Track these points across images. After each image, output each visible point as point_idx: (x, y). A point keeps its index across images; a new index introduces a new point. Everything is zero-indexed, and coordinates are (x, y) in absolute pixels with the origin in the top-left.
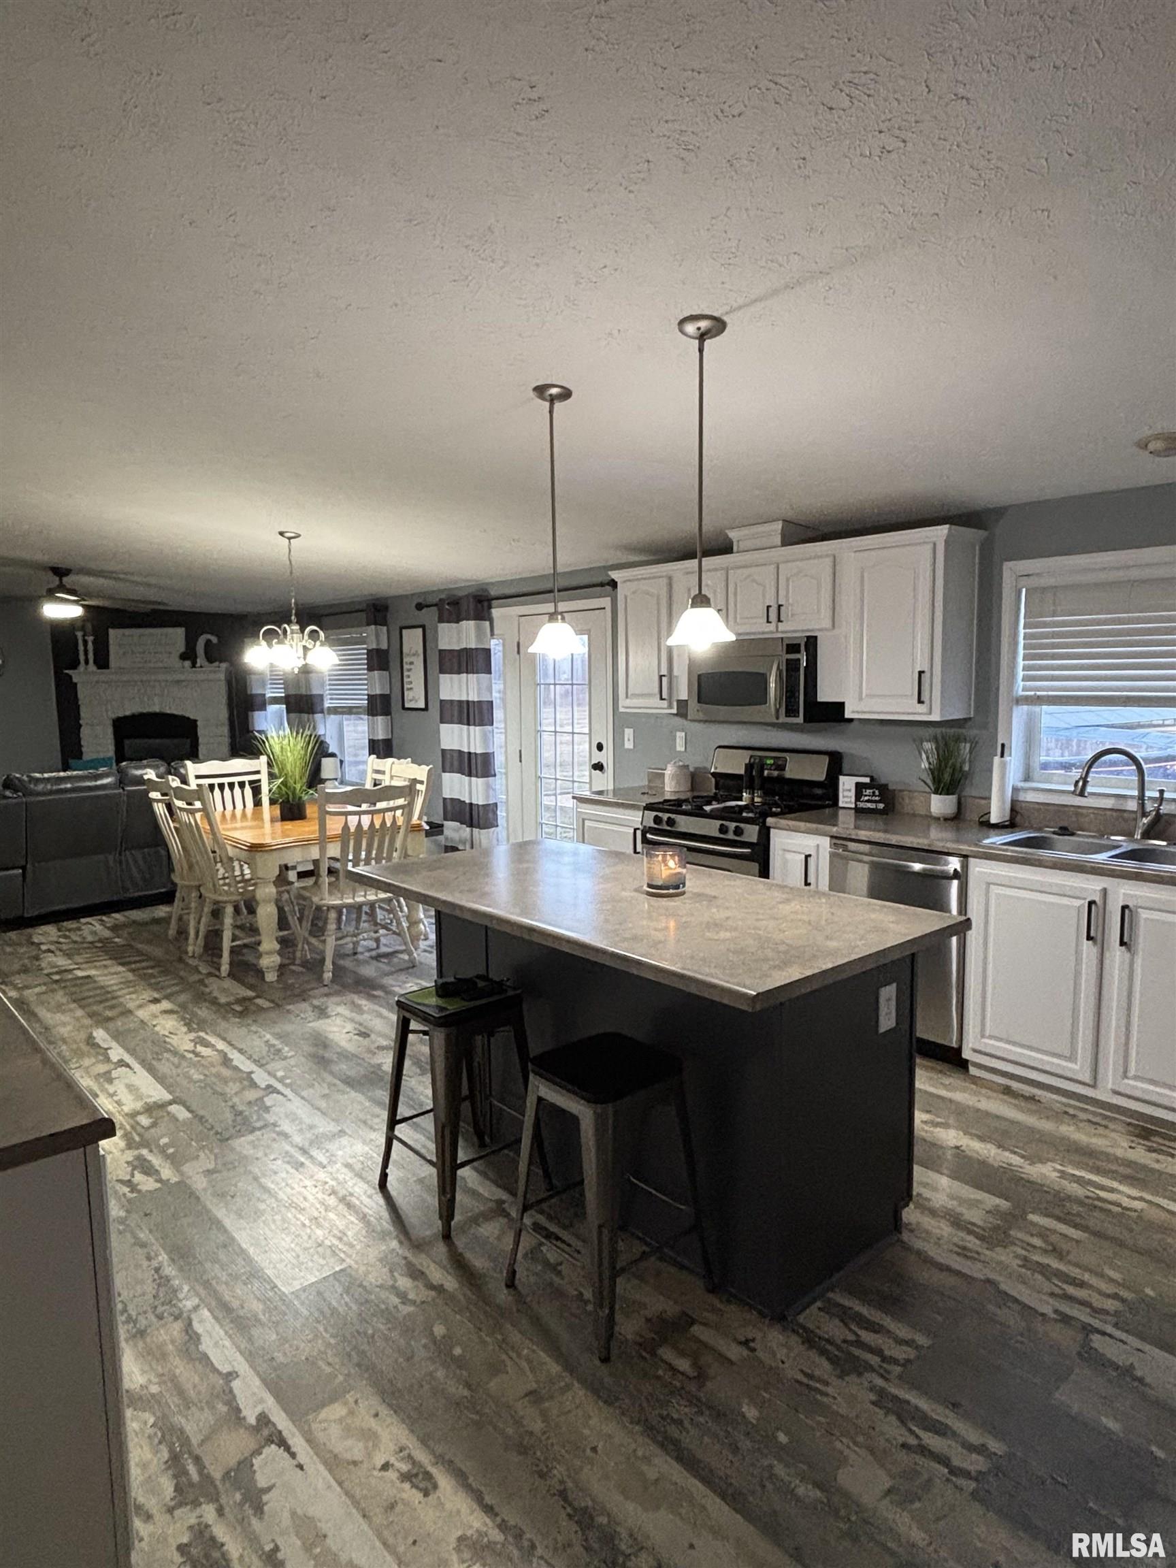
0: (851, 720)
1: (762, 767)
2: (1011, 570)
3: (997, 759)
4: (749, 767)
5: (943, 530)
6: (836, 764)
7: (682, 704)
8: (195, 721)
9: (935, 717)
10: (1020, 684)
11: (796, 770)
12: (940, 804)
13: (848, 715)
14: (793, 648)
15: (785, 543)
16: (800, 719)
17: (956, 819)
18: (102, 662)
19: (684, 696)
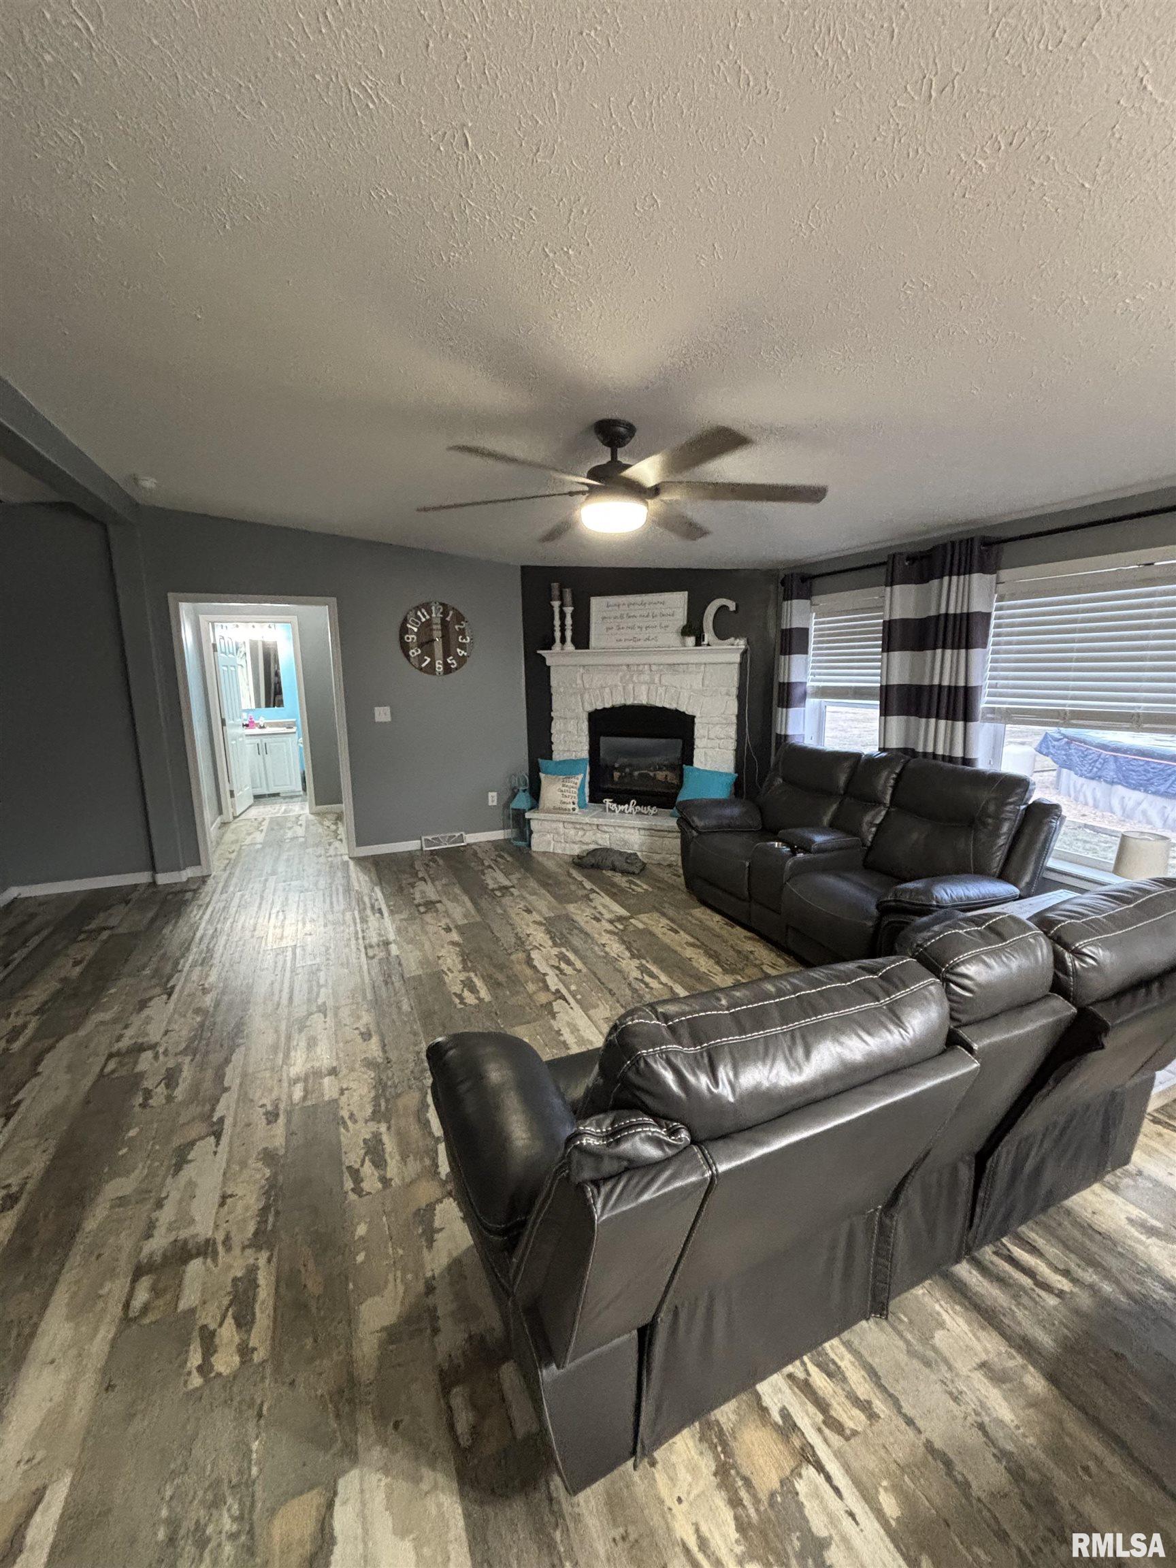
8: (694, 717)
18: (582, 640)
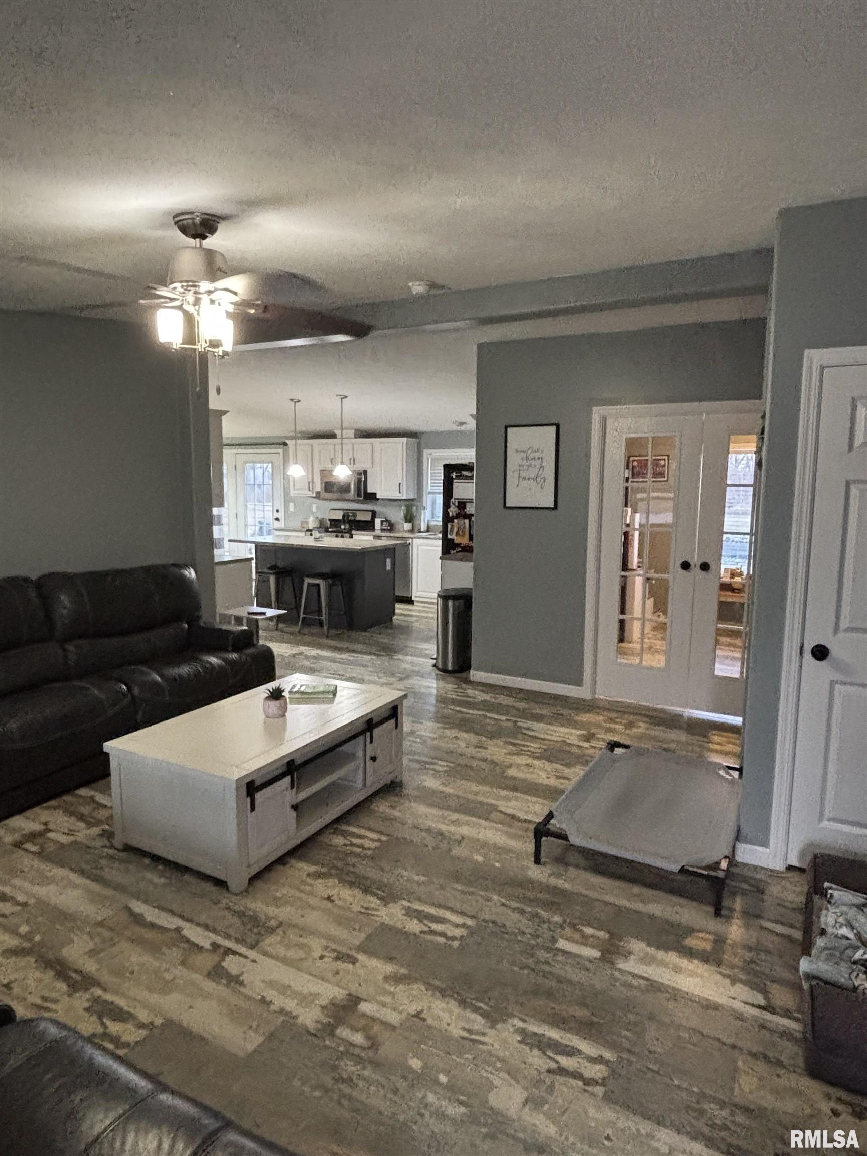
0: (378, 499)
1: (348, 516)
2: (426, 452)
3: (423, 511)
4: (344, 516)
5: (405, 439)
6: (374, 514)
7: (318, 493)
9: (404, 497)
10: (430, 488)
11: (360, 517)
12: (407, 526)
13: (378, 497)
14: (360, 474)
15: (356, 437)
16: (361, 499)
17: (412, 531)
19: (319, 490)
